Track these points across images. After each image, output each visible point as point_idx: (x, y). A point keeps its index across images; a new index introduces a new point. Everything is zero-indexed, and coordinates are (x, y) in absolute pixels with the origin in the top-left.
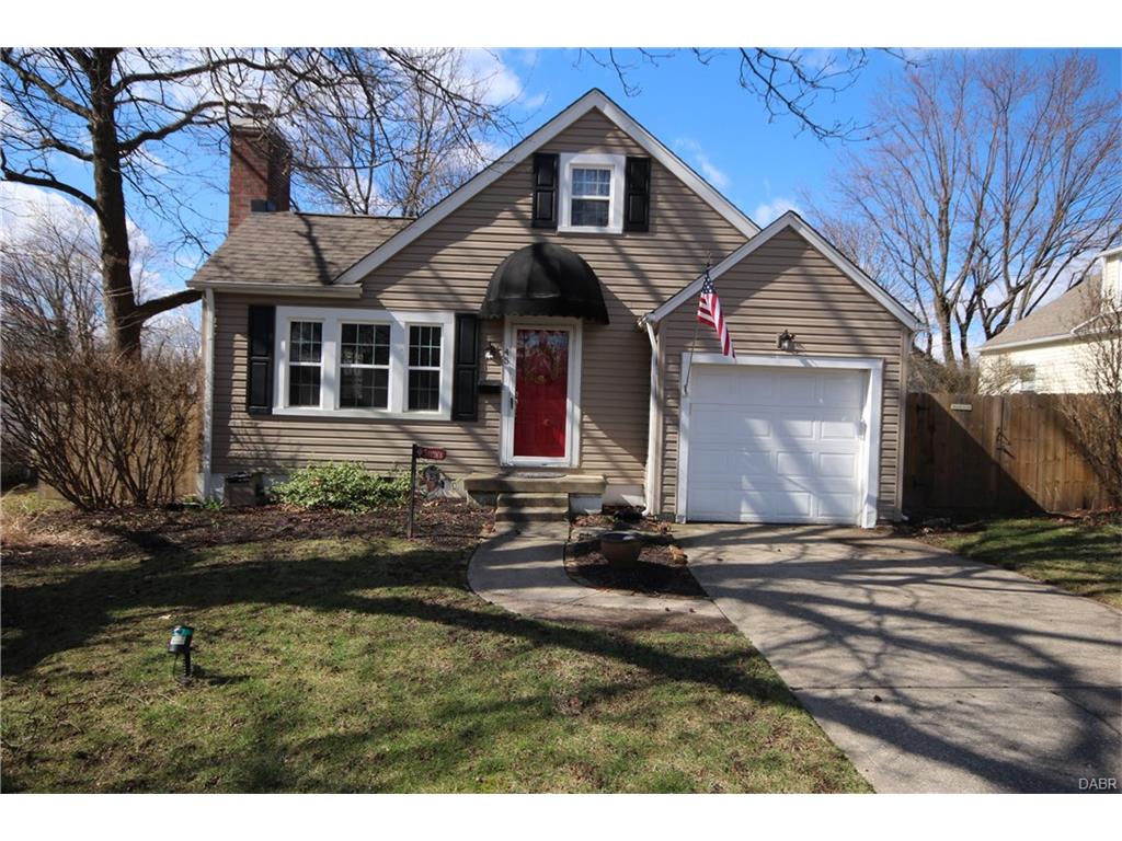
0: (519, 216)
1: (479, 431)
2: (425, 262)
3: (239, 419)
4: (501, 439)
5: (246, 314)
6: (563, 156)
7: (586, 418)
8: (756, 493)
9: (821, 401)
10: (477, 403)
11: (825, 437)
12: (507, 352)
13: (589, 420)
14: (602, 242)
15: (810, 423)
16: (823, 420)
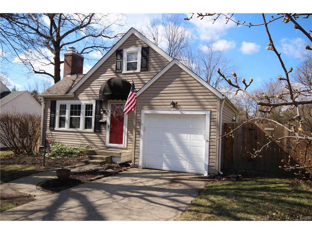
0: (112, 70)
1: (101, 135)
2: (89, 86)
3: (48, 131)
4: (106, 138)
5: (50, 103)
6: (124, 50)
7: (129, 132)
8: (168, 160)
9: (191, 127)
10: (100, 127)
11: (192, 140)
12: (108, 111)
13: (130, 133)
14: (135, 75)
15: (186, 134)
16: (191, 134)
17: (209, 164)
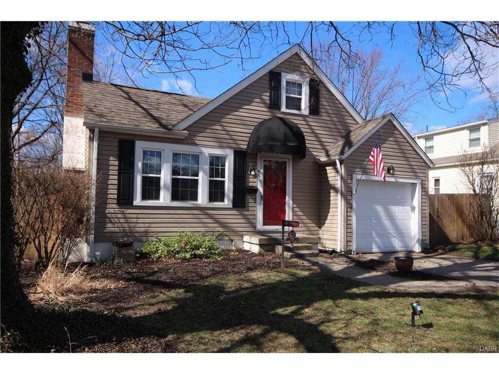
0: (263, 102)
1: (246, 213)
2: (218, 121)
3: (112, 208)
4: (257, 217)
5: (117, 144)
6: (283, 74)
7: (295, 206)
8: (378, 239)
9: (399, 197)
10: (245, 198)
11: (401, 213)
12: (259, 171)
13: (296, 206)
14: (300, 118)
15: (395, 207)
16: (399, 206)
17: (422, 238)
